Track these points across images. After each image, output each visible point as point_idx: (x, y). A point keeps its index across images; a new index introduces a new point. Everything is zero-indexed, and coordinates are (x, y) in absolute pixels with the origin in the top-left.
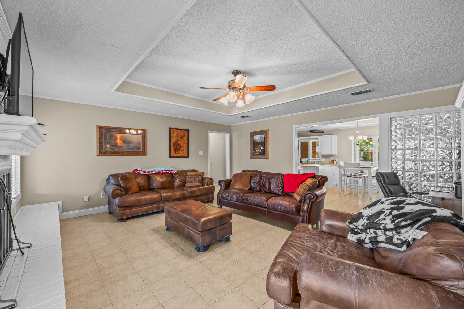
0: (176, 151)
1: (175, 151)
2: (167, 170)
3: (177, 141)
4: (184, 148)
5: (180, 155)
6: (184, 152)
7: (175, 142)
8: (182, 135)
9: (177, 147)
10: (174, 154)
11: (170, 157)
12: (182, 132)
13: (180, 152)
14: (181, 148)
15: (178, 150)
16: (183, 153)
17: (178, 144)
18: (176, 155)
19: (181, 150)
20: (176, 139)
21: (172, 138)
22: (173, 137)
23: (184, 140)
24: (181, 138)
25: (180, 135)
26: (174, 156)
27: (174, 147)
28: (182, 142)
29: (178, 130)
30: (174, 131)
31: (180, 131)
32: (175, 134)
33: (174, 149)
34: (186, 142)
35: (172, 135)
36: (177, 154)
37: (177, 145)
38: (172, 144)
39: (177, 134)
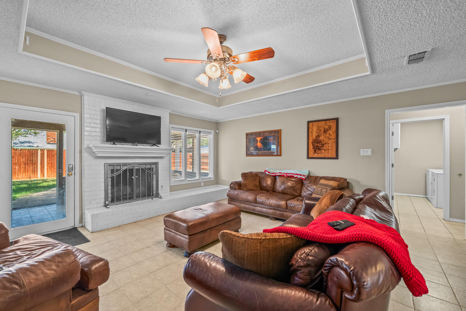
0: (317, 150)
1: (315, 151)
2: (293, 174)
3: (318, 136)
4: (330, 145)
5: (323, 156)
6: (330, 151)
7: (315, 138)
8: (327, 127)
9: (318, 145)
10: (314, 153)
11: (308, 158)
12: (326, 123)
13: (323, 151)
14: (324, 146)
15: (319, 149)
16: (328, 152)
17: (320, 140)
18: (316, 155)
19: (324, 148)
20: (316, 135)
21: (310, 134)
22: (312, 132)
23: (330, 134)
24: (324, 132)
25: (323, 128)
26: (314, 156)
27: (313, 145)
28: (326, 137)
29: (319, 122)
30: (314, 125)
31: (323, 123)
32: (315, 129)
33: (313, 148)
34: (334, 136)
35: (310, 130)
36: (318, 154)
37: (318, 143)
38: (311, 141)
39: (318, 127)
